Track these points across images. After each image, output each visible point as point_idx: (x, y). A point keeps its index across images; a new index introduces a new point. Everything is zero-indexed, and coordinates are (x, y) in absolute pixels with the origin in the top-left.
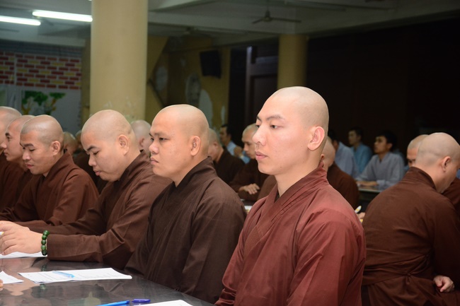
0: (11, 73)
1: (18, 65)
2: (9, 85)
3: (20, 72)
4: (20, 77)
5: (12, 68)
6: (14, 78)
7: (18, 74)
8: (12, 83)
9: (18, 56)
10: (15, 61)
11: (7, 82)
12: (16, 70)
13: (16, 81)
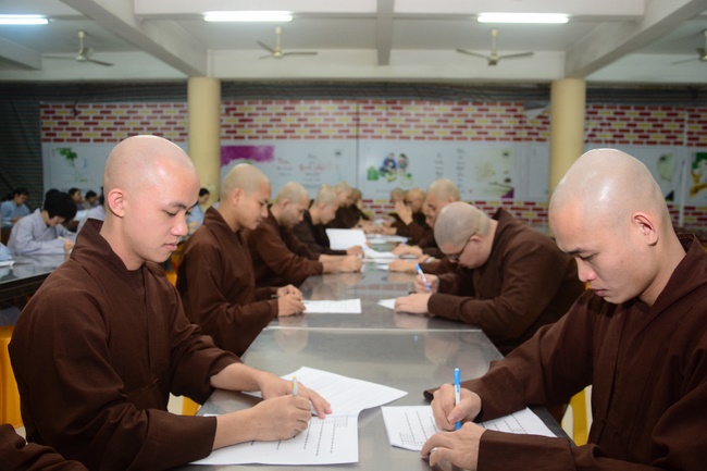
0: (681, 132)
1: (689, 122)
2: (678, 147)
3: (691, 130)
4: (691, 136)
5: (682, 126)
6: (684, 138)
7: (690, 133)
8: (681, 143)
9: (689, 110)
10: (686, 117)
11: (676, 143)
12: (687, 128)
13: (686, 141)
